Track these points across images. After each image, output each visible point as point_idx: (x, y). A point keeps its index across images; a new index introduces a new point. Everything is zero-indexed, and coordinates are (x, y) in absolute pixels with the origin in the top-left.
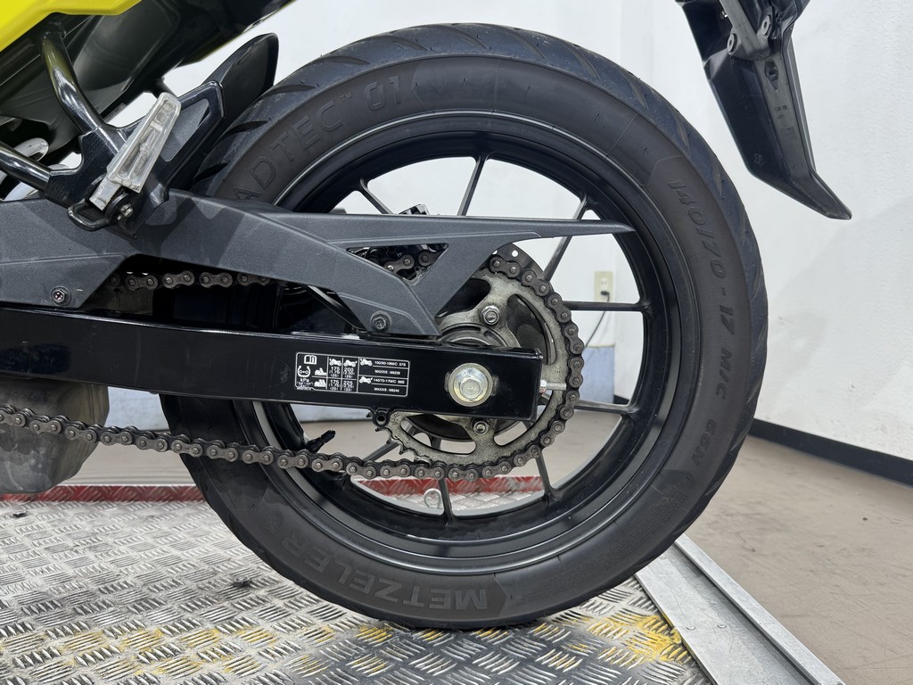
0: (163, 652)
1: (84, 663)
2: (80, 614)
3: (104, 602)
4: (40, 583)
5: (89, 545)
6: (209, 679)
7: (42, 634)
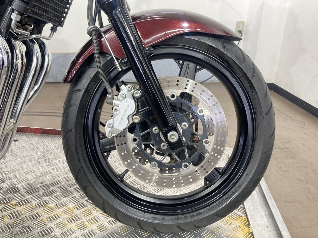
0: (75, 218)
1: (50, 221)
2: (45, 196)
3: (52, 191)
4: (29, 179)
5: (43, 159)
6: (91, 233)
7: (34, 205)
